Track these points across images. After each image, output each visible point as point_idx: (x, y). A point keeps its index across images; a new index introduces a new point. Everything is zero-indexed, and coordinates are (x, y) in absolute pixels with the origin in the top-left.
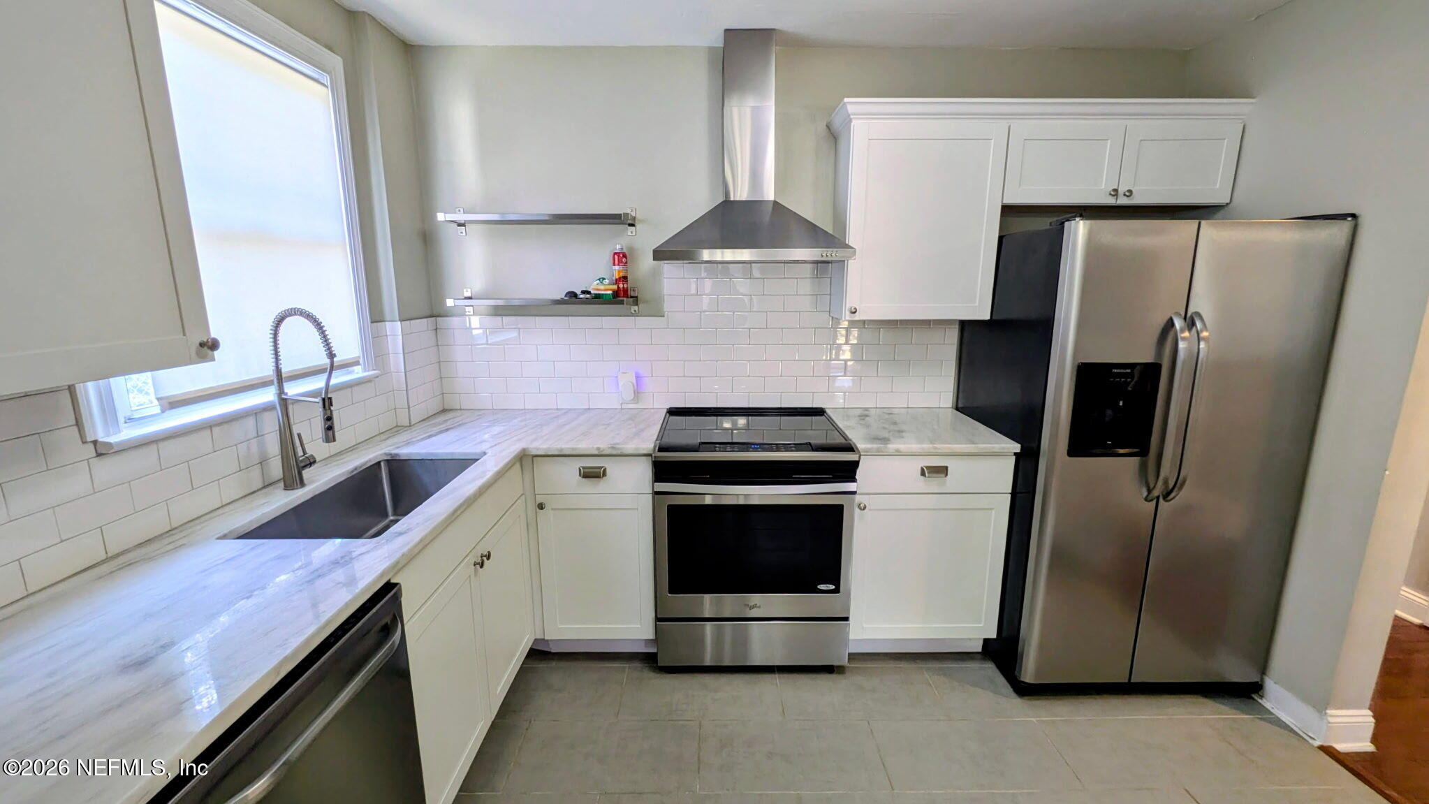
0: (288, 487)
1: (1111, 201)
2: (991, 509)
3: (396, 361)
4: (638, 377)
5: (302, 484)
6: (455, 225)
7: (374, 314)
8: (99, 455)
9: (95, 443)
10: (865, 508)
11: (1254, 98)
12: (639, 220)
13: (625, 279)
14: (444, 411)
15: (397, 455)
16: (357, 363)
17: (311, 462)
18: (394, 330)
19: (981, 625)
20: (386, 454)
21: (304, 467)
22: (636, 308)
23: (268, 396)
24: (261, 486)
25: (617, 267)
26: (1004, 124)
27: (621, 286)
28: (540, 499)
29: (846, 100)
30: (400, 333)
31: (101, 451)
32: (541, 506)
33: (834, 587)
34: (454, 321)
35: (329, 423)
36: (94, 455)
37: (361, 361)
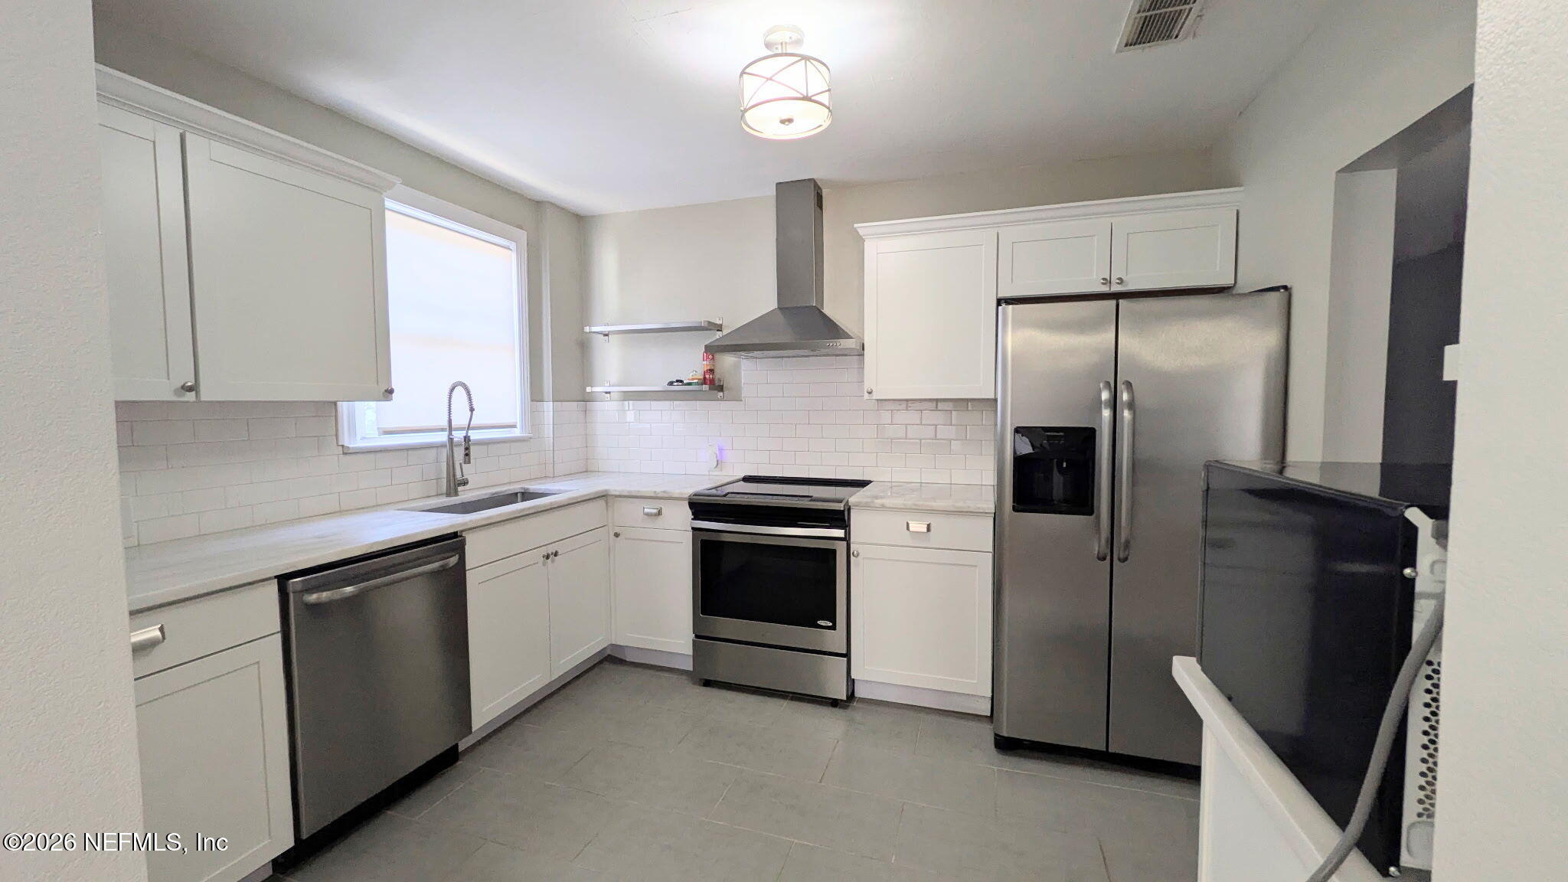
0: (448, 495)
1: (1105, 289)
2: (976, 566)
3: (548, 431)
4: (721, 450)
5: (456, 494)
6: (602, 336)
7: (535, 395)
8: (344, 454)
9: (343, 446)
10: (858, 555)
11: (1241, 186)
12: (725, 326)
13: (711, 371)
14: (586, 471)
15: (528, 489)
16: (514, 426)
17: (465, 483)
18: (548, 407)
19: (975, 682)
20: (522, 488)
21: (459, 485)
22: (721, 394)
23: (443, 437)
24: (435, 494)
25: (705, 362)
26: (993, 232)
27: (707, 376)
28: (617, 530)
29: (855, 225)
30: (552, 410)
31: (346, 452)
32: (617, 535)
33: (831, 624)
34: (597, 405)
35: (467, 452)
36: (342, 453)
37: (518, 426)
